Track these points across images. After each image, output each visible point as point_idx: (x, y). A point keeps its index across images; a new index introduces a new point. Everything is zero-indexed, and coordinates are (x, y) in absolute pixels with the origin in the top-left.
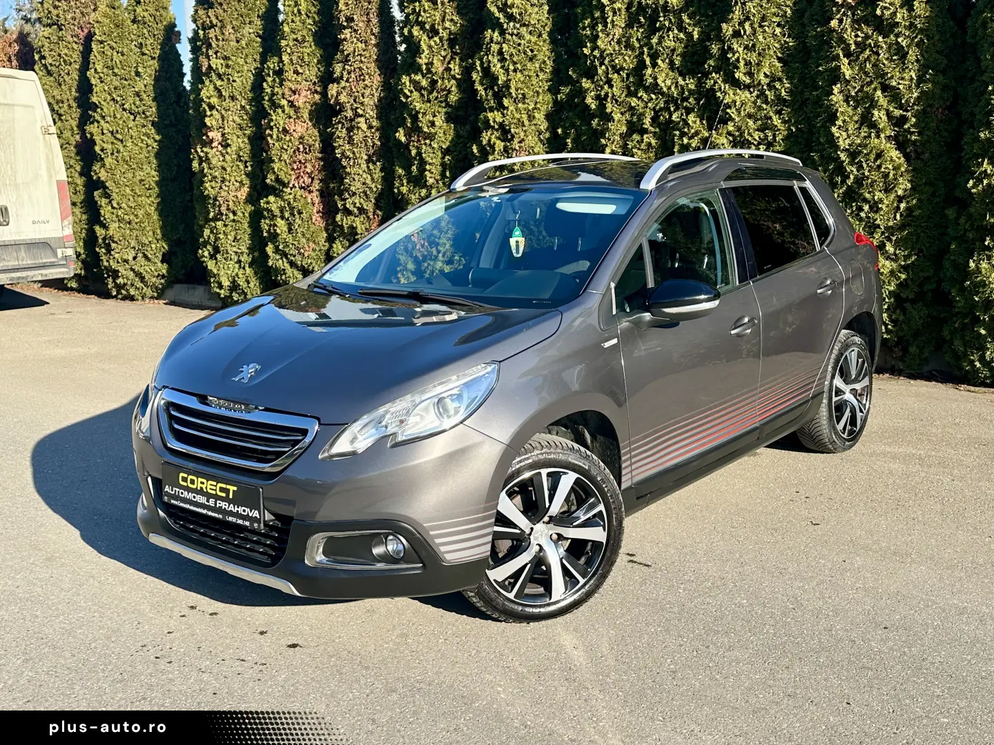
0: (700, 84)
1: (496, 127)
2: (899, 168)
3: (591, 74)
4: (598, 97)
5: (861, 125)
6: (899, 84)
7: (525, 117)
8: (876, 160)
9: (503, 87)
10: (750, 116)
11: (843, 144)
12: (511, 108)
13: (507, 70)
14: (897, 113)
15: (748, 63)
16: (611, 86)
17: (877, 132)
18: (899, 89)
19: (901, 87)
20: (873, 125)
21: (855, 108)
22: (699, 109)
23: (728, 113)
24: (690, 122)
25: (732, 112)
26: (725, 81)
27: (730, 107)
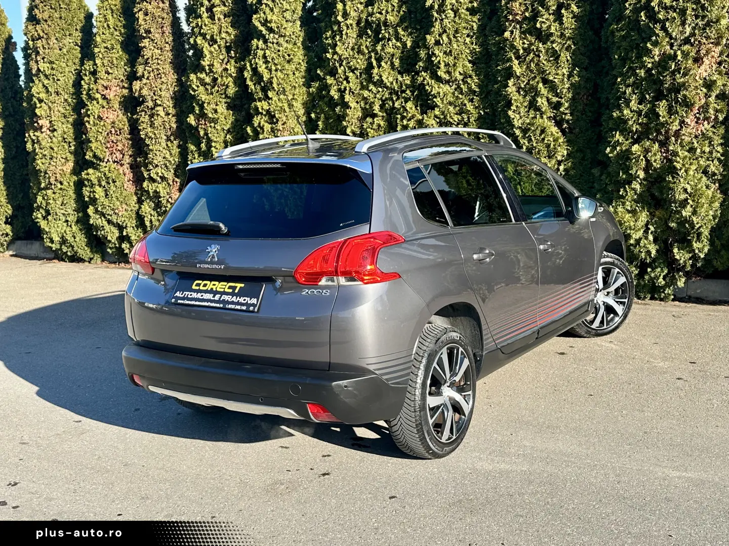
0: (413, 80)
1: (264, 113)
2: (557, 141)
3: (333, 73)
4: (339, 90)
5: (530, 109)
6: (555, 78)
7: (286, 105)
8: (541, 135)
9: (267, 83)
10: (450, 103)
11: (517, 123)
12: (274, 99)
13: (270, 70)
14: (555, 99)
15: (447, 65)
16: (348, 82)
17: (541, 114)
18: (555, 82)
19: (556, 80)
20: (538, 109)
21: (525, 96)
22: (414, 99)
23: (434, 101)
24: (408, 108)
25: (438, 101)
26: (431, 78)
27: (436, 97)
